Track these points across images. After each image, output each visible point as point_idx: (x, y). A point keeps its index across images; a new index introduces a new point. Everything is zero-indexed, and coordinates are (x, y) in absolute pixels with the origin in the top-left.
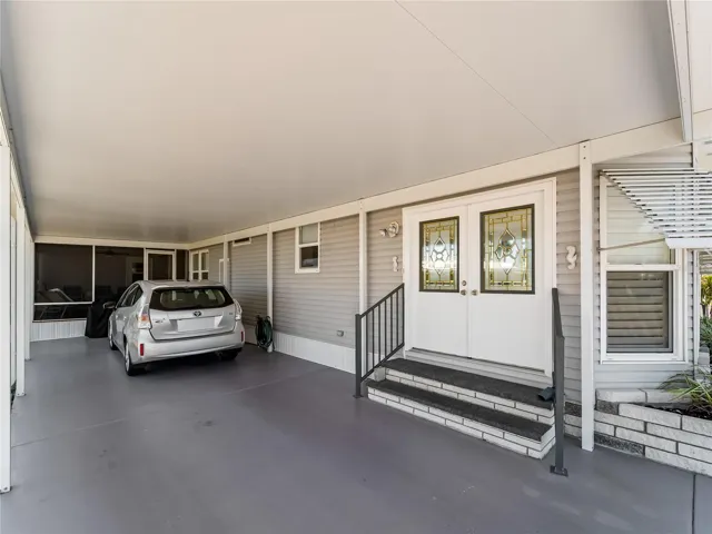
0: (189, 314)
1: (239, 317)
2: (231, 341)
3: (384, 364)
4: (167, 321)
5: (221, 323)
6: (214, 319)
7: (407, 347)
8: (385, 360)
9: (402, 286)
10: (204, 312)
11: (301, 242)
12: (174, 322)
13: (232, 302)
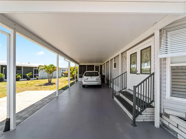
0: (90, 77)
1: (100, 78)
2: (96, 83)
3: (120, 92)
4: (86, 78)
5: (96, 79)
6: (94, 78)
7: (127, 89)
8: (120, 91)
9: (126, 72)
10: (93, 77)
11: (114, 62)
12: (88, 78)
13: (99, 75)
